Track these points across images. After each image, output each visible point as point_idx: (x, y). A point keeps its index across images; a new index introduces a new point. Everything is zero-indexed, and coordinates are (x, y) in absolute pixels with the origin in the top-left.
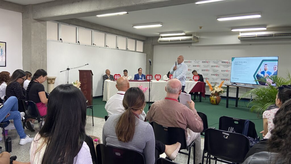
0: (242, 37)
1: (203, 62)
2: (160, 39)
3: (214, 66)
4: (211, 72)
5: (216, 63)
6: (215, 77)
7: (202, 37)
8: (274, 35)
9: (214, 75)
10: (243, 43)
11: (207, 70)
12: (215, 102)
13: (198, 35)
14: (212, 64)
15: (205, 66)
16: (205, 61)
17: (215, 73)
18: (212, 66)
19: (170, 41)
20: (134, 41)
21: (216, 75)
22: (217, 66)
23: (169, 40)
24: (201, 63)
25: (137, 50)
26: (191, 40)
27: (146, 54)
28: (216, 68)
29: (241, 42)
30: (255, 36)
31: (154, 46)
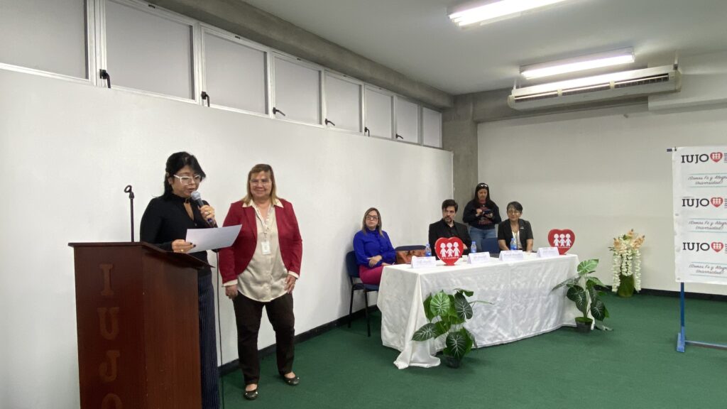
2: (516, 93)
19: (564, 94)
26: (666, 79)
27: (452, 155)
31: (479, 125)
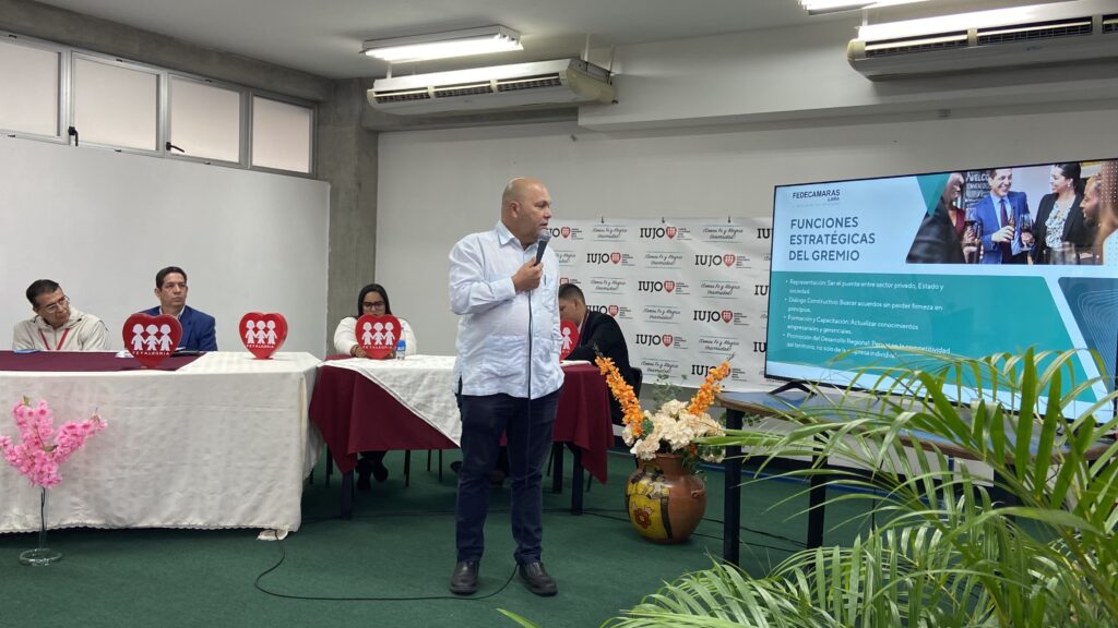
0: (871, 53)
1: (645, 233)
3: (713, 259)
4: (695, 300)
5: (728, 236)
6: (714, 329)
7: (638, 70)
8: (1098, 22)
9: (711, 315)
10: (889, 100)
11: (669, 287)
12: (656, 527)
13: (612, 58)
14: (697, 245)
15: (655, 260)
16: (657, 224)
17: (720, 305)
18: (700, 261)
19: (437, 94)
20: (233, 99)
21: (727, 317)
22: (729, 261)
23: (431, 91)
24: (631, 242)
25: (256, 162)
26: (558, 83)
27: (329, 187)
28: (723, 273)
29: (879, 93)
30: (964, 37)
31: (380, 136)
